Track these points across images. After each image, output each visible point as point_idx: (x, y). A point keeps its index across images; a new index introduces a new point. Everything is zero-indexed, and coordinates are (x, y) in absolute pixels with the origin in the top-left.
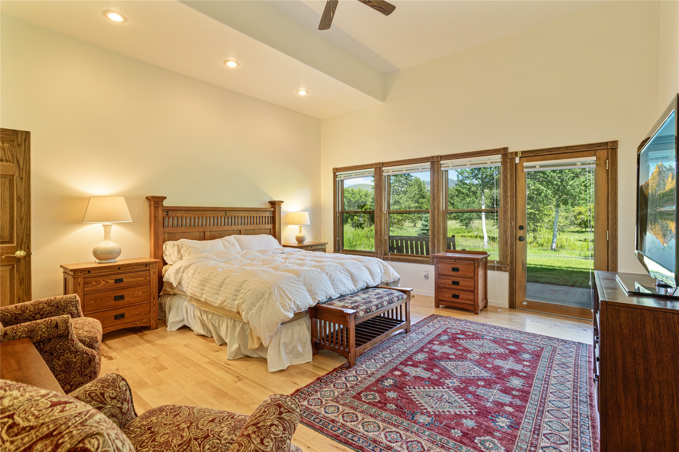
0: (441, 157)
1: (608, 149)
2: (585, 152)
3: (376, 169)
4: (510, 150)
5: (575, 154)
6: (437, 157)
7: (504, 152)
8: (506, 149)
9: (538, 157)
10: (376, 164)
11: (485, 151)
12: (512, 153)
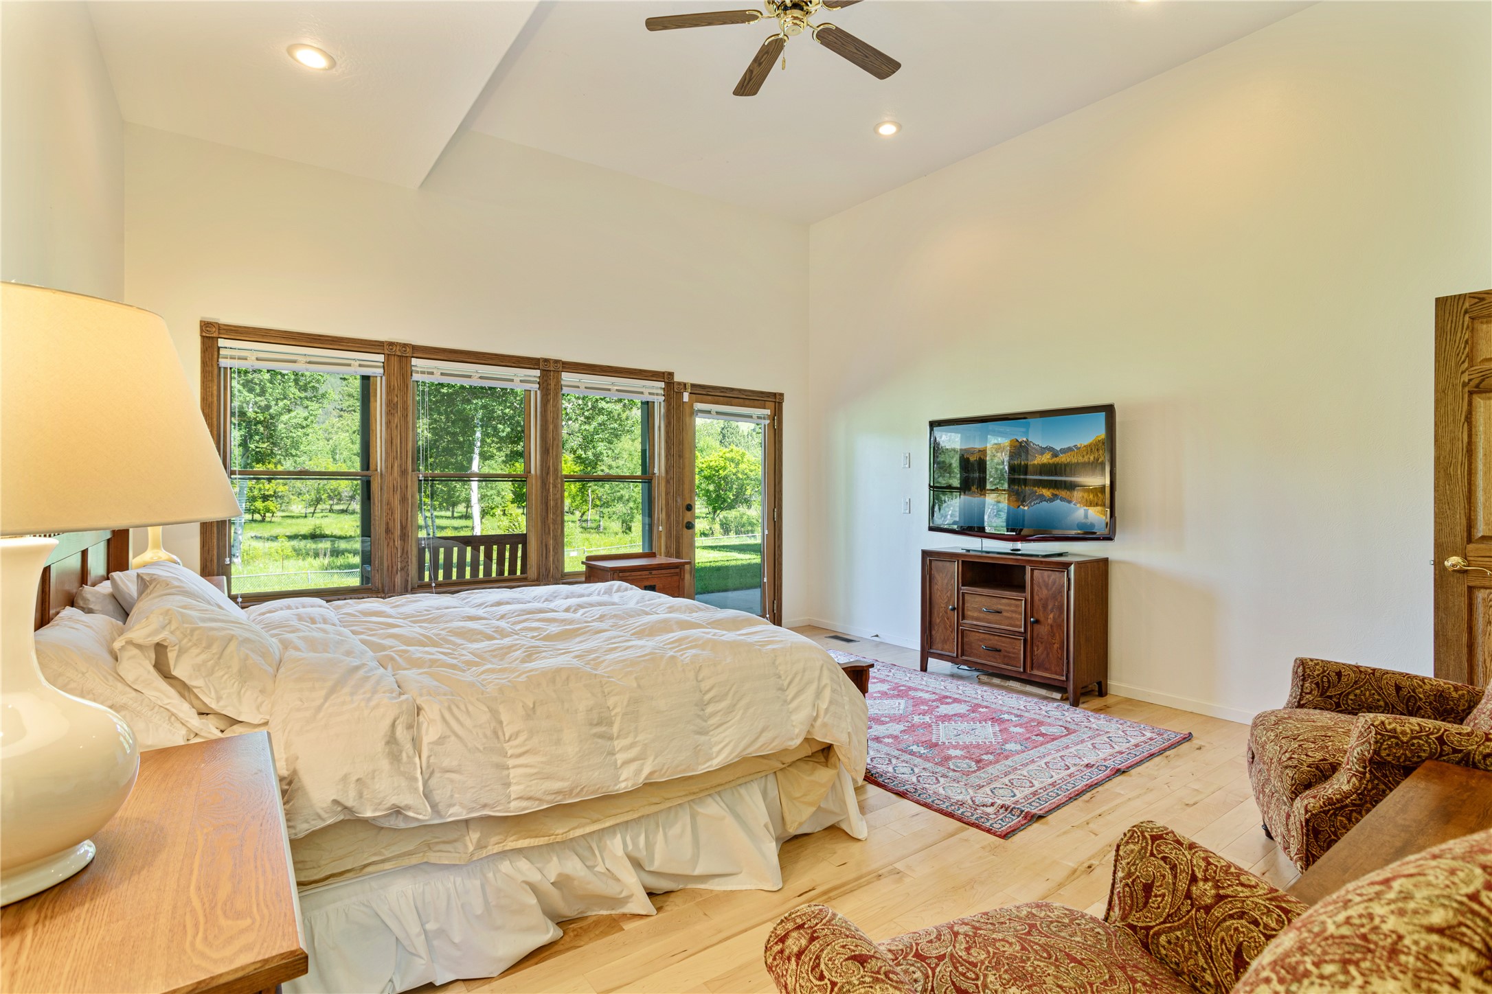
0: (564, 363)
1: (775, 402)
2: (756, 402)
3: (388, 356)
4: (677, 379)
5: (747, 402)
6: (556, 362)
7: (666, 377)
8: (671, 374)
9: (710, 398)
10: (391, 344)
11: (640, 370)
12: (679, 383)
